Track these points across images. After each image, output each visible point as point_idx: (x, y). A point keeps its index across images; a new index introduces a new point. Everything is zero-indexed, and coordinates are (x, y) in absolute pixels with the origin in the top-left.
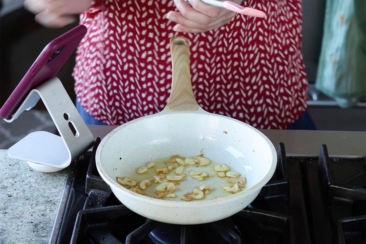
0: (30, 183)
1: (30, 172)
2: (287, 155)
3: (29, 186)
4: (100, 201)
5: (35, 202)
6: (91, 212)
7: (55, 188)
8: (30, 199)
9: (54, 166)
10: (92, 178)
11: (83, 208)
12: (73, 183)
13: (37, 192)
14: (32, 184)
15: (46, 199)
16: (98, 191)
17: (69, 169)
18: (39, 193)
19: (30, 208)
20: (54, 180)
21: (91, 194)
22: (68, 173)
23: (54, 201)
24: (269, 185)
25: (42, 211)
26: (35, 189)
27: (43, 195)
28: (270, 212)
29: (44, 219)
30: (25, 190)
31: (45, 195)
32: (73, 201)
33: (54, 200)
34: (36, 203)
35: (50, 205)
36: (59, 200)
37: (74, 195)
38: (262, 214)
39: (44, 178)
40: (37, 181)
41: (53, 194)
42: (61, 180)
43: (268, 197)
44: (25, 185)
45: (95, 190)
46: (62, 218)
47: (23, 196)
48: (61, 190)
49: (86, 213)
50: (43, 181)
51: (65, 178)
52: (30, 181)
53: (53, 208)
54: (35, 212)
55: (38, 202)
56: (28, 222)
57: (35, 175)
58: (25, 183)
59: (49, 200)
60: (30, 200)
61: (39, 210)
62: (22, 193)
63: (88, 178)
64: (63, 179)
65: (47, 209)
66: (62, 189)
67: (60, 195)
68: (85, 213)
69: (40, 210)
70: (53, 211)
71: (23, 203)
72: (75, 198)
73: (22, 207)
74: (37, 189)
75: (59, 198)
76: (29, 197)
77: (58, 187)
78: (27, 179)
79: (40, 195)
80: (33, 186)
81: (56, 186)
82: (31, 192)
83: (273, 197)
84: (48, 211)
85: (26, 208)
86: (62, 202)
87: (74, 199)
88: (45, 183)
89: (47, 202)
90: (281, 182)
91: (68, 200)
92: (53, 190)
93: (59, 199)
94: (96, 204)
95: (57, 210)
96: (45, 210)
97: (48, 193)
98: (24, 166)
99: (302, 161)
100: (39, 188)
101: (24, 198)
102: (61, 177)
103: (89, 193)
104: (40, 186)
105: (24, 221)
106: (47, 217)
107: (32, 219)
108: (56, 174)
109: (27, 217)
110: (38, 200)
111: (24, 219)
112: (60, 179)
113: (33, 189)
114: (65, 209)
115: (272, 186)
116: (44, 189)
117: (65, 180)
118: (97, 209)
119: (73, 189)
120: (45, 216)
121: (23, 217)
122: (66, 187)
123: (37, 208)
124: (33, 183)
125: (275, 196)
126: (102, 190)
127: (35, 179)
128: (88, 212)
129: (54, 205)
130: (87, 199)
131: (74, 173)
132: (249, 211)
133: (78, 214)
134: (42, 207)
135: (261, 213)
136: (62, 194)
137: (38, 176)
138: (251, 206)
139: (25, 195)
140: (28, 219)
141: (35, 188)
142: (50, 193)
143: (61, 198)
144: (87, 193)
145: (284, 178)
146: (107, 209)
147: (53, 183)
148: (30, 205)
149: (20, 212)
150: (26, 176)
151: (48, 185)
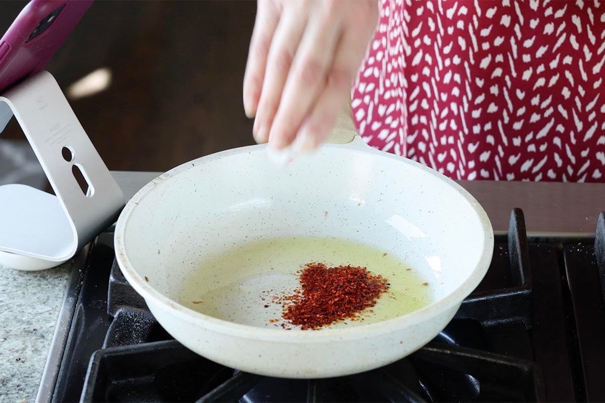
2: (530, 234)
4: (138, 331)
5: (2, 333)
6: (119, 354)
7: (44, 303)
9: (39, 258)
10: (120, 283)
11: (102, 346)
12: (80, 294)
13: (6, 312)
15: (24, 326)
16: (135, 309)
17: (72, 264)
18: (11, 313)
20: (42, 286)
21: (119, 316)
22: (70, 272)
23: (42, 330)
24: (492, 297)
25: (17, 351)
27: (19, 317)
28: (494, 354)
29: (20, 369)
31: (24, 319)
32: (82, 331)
33: (41, 328)
34: (4, 335)
35: (33, 338)
36: (51, 329)
37: (83, 318)
38: (477, 357)
39: (22, 283)
40: (6, 288)
41: (39, 317)
42: (57, 286)
43: (489, 323)
45: (128, 307)
46: (59, 367)
48: (57, 306)
49: (108, 356)
50: (18, 289)
51: (65, 282)
53: (41, 345)
54: (1, 354)
55: (8, 332)
57: (2, 276)
59: (32, 330)
61: (10, 350)
63: (112, 283)
64: (61, 285)
65: (27, 346)
66: (59, 305)
67: (55, 318)
68: (106, 356)
69: (13, 349)
70: (40, 351)
72: (85, 325)
74: (7, 305)
77: (49, 301)
79: (12, 317)
81: (45, 299)
83: (500, 321)
84: (29, 352)
86: (59, 332)
87: (83, 327)
88: (24, 293)
89: (28, 332)
90: (517, 292)
91: (70, 328)
92: (41, 308)
93: (52, 327)
94: (131, 337)
95: (49, 349)
96: (24, 349)
97: (30, 313)
99: (561, 246)
100: (11, 303)
102: (57, 281)
103: (115, 314)
104: (13, 298)
106: (28, 364)
108: (45, 273)
110: (8, 329)
112: (54, 285)
114: (64, 348)
115: (498, 298)
116: (20, 306)
117: (65, 287)
118: (131, 346)
119: (81, 305)
120: (23, 362)
122: (67, 301)
123: (6, 345)
125: (504, 321)
126: (142, 308)
128: (113, 355)
129: (43, 340)
130: (111, 325)
131: (83, 272)
132: (449, 352)
133: (92, 358)
134: (17, 344)
136: (59, 315)
137: (8, 278)
138: (453, 342)
141: (2, 304)
142: (33, 313)
143: (56, 324)
144: (111, 313)
145: (523, 283)
146: (151, 347)
147: (39, 292)
151: (29, 297)
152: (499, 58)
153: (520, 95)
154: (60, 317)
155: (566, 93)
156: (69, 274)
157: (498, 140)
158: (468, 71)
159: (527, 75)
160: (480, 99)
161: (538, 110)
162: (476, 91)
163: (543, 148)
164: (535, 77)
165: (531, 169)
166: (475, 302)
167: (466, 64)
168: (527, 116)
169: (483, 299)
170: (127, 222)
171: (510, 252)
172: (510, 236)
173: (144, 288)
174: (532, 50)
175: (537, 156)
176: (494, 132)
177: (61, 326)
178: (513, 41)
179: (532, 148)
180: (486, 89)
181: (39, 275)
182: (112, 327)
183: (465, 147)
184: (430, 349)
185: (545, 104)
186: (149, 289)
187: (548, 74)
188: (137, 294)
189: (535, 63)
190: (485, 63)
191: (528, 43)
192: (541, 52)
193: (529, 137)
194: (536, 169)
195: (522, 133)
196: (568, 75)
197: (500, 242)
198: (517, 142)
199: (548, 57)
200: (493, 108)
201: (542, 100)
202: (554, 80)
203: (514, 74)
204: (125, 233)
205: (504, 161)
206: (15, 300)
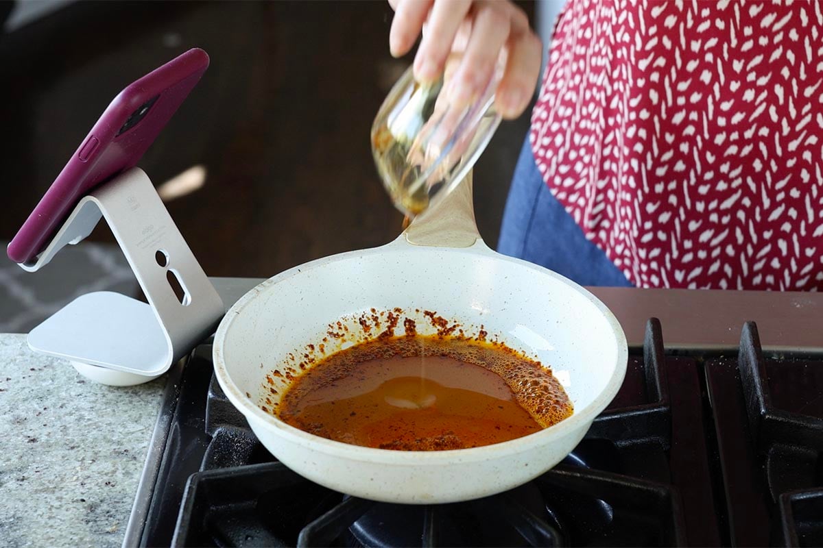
0: (78, 409)
1: (79, 384)
2: (667, 346)
3: (76, 417)
4: (239, 451)
5: (90, 454)
6: (218, 477)
7: (136, 421)
8: (79, 447)
9: (134, 373)
10: (220, 399)
11: (199, 468)
12: (176, 411)
13: (95, 432)
14: (83, 413)
15: (114, 447)
16: (235, 428)
17: (167, 379)
18: (100, 433)
19: (78, 469)
20: (134, 403)
21: (218, 436)
22: (165, 387)
23: (134, 451)
24: (627, 415)
25: (106, 474)
26: (89, 425)
27: (108, 437)
28: (627, 477)
29: (110, 493)
30: (68, 426)
31: (114, 439)
32: (177, 452)
33: (133, 448)
34: (91, 456)
35: (124, 460)
36: (144, 450)
37: (179, 438)
38: (610, 480)
39: (112, 400)
40: (94, 405)
41: (130, 437)
42: (151, 403)
43: (623, 443)
44: (67, 414)
45: (227, 426)
46: (153, 491)
47: (63, 441)
48: (150, 425)
49: (206, 480)
50: (107, 406)
51: (159, 398)
52: (79, 406)
53: (133, 467)
54: (89, 477)
55: (96, 454)
56: (75, 499)
57: (90, 392)
58: (68, 411)
59: (123, 450)
60: (79, 449)
61: (99, 473)
62: (61, 433)
63: (210, 399)
64: (155, 402)
65: (117, 469)
66: (152, 424)
67: (148, 438)
68: (204, 479)
69: (103, 472)
70: (132, 474)
71: (63, 457)
72: (181, 445)
73: (60, 466)
74: (95, 423)
75: (145, 444)
76: (77, 443)
77: (142, 419)
78: (72, 401)
79: (101, 437)
80: (86, 418)
81: (137, 417)
82: (80, 430)
83: (635, 441)
84: (119, 475)
85: (69, 467)
86: (152, 453)
87: (178, 448)
88: (114, 411)
89: (119, 453)
90: (654, 409)
91: (165, 448)
92: (132, 427)
93: (144, 447)
94: (231, 459)
95: (141, 472)
96: (114, 472)
97: (121, 433)
98: (65, 372)
99: (702, 358)
100: (100, 422)
101: (66, 444)
102: (150, 398)
103: (214, 433)
104: (102, 416)
105: (65, 497)
106: (118, 488)
107: (82, 493)
108: (138, 390)
109: (73, 488)
110: (96, 450)
111: (64, 493)
112: (147, 402)
113: (86, 424)
114: (158, 471)
115: (633, 416)
116: (110, 424)
117: (159, 404)
118: (232, 469)
119: (176, 423)
120: (113, 486)
121: (63, 488)
122: (162, 420)
123: (94, 467)
124: (86, 410)
125: (639, 441)
126: (244, 426)
127: (90, 402)
128: (211, 478)
129: (135, 462)
130: (209, 446)
131: (179, 387)
132: (579, 475)
133: (189, 482)
134: (107, 466)
135: (607, 480)
136: (152, 435)
137: (97, 394)
138: (584, 464)
139: (68, 438)
140: (75, 493)
142: (123, 432)
143: (149, 445)
144: (209, 432)
145: (660, 399)
146: (254, 469)
147: (131, 410)
148: (79, 461)
149: (56, 477)
150: (70, 394)
151: (120, 416)
154: (153, 437)
156: (163, 390)
166: (607, 420)
169: (616, 417)
170: (227, 333)
171: (646, 366)
172: (646, 348)
173: (245, 405)
177: (155, 446)
181: (130, 391)
182: (211, 448)
184: (558, 472)
186: (251, 407)
188: (238, 411)
197: (635, 353)
204: (224, 345)
206: (104, 419)
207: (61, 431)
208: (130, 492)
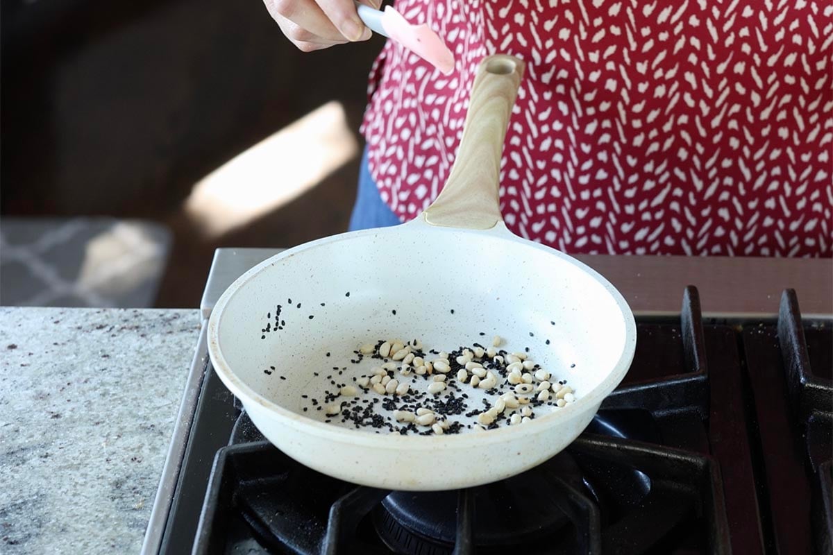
0: (103, 384)
1: (104, 359)
2: (706, 314)
3: (101, 392)
5: (115, 429)
6: (246, 451)
7: (163, 396)
8: (104, 422)
11: (228, 442)
12: (203, 385)
13: (120, 407)
14: (108, 388)
15: (139, 422)
18: (125, 408)
19: (103, 445)
20: (160, 377)
22: (192, 361)
23: (160, 426)
24: (664, 384)
25: (132, 450)
26: (114, 400)
27: (134, 412)
28: (665, 447)
29: (135, 469)
30: (93, 401)
31: (140, 414)
33: (160, 424)
34: (117, 432)
35: (151, 435)
36: (171, 425)
38: (648, 451)
39: (138, 374)
40: (119, 379)
41: (156, 411)
42: (177, 377)
43: (661, 413)
44: (91, 390)
46: (180, 467)
47: (87, 417)
48: (177, 400)
49: (234, 454)
50: (133, 380)
51: (186, 372)
52: (104, 381)
53: (159, 443)
54: (114, 453)
55: (121, 429)
56: (100, 475)
57: (115, 367)
58: (92, 386)
59: (149, 426)
60: (104, 424)
61: (125, 449)
62: (86, 408)
64: (183, 376)
65: (144, 444)
66: (179, 398)
67: (175, 413)
69: (128, 447)
70: (159, 450)
71: (88, 433)
73: (85, 442)
74: (120, 399)
75: (172, 418)
76: (102, 419)
77: (169, 394)
78: (96, 375)
79: (126, 412)
80: (111, 393)
81: (164, 391)
82: (105, 405)
83: (673, 411)
84: (146, 451)
85: (93, 443)
86: (179, 428)
88: (140, 385)
89: (145, 429)
90: (691, 378)
91: (192, 423)
92: (158, 402)
93: (171, 422)
95: (168, 448)
96: (140, 447)
97: (147, 408)
98: (88, 346)
99: (740, 327)
100: (126, 396)
101: (90, 419)
104: (128, 391)
105: (89, 473)
106: (145, 464)
107: (108, 470)
108: (164, 363)
109: (98, 464)
110: (122, 425)
111: (89, 469)
112: (175, 376)
113: (111, 399)
114: (186, 446)
115: (670, 386)
116: (136, 399)
117: (187, 378)
118: (261, 442)
120: (139, 462)
121: (87, 464)
122: (189, 394)
123: (120, 443)
124: (110, 385)
125: (677, 411)
127: (115, 377)
128: (240, 452)
129: (160, 437)
130: (237, 422)
131: (207, 360)
132: (615, 446)
133: (217, 456)
134: (134, 441)
135: (644, 450)
136: (179, 409)
137: (122, 369)
138: (621, 435)
139: (93, 413)
140: (100, 469)
141: (116, 397)
142: (150, 407)
143: (176, 419)
144: (237, 406)
145: (698, 368)
147: (157, 384)
148: (104, 437)
149: (81, 453)
150: (94, 368)
151: (146, 390)
152: (606, 124)
153: (632, 161)
154: (180, 411)
155: (683, 154)
156: (190, 363)
157: (609, 207)
158: (572, 137)
159: (638, 141)
160: (587, 165)
161: (652, 176)
162: (582, 157)
163: (659, 215)
164: (647, 143)
165: (646, 237)
166: (644, 390)
167: (569, 130)
168: (640, 184)
169: (654, 386)
171: (684, 335)
172: (683, 317)
174: (643, 115)
175: (653, 224)
176: (605, 198)
177: (182, 421)
178: (620, 106)
179: (646, 216)
180: (593, 155)
182: (240, 422)
183: (572, 213)
185: (659, 171)
187: (662, 138)
189: (646, 128)
190: (591, 129)
191: (638, 108)
192: (653, 116)
193: (643, 205)
194: (651, 238)
195: (636, 201)
196: (685, 135)
197: (672, 322)
198: (630, 209)
199: (661, 120)
200: (602, 175)
201: (656, 166)
202: (668, 143)
203: (624, 140)
205: (617, 228)
206: (130, 393)
207: (86, 406)
208: (157, 468)
